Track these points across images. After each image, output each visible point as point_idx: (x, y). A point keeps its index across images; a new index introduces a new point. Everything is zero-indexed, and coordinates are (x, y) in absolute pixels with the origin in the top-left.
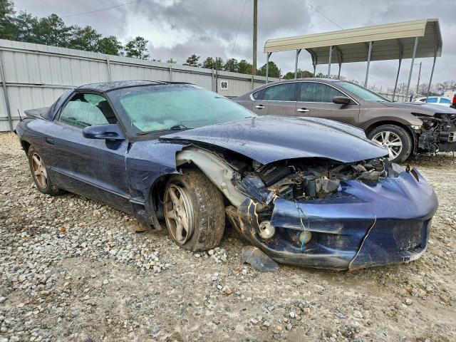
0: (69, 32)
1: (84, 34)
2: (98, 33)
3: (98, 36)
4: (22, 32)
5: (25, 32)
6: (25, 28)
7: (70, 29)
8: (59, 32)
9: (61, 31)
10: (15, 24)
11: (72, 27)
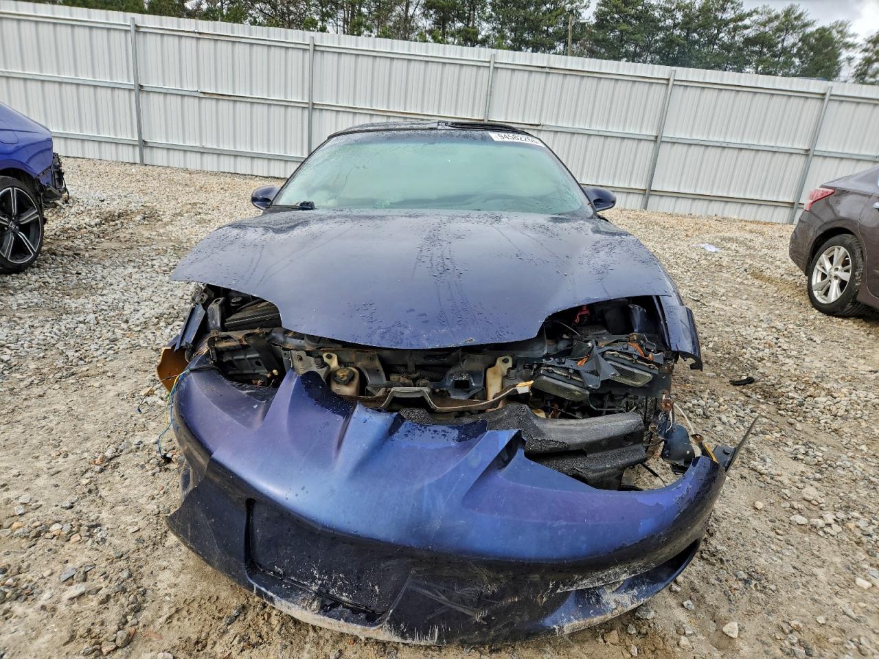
0: (747, 22)
1: (776, 23)
2: (807, 18)
3: (806, 25)
4: (661, 29)
5: (667, 28)
6: (669, 22)
7: (750, 15)
8: (726, 23)
9: (732, 20)
10: (657, 14)
11: (756, 11)
